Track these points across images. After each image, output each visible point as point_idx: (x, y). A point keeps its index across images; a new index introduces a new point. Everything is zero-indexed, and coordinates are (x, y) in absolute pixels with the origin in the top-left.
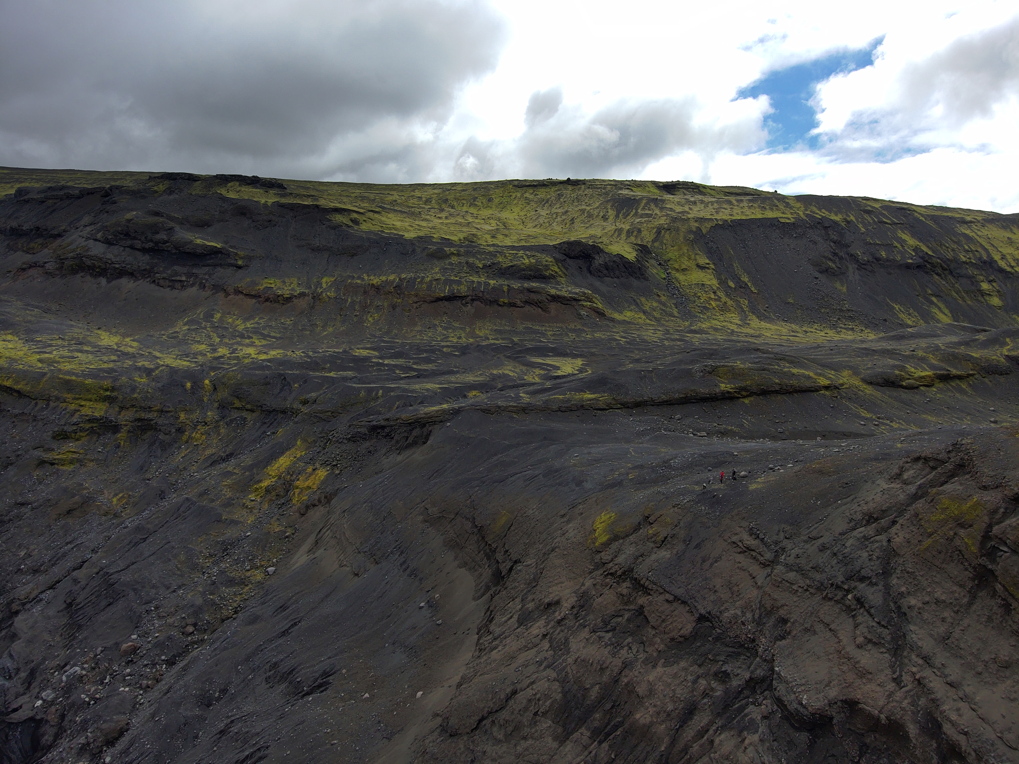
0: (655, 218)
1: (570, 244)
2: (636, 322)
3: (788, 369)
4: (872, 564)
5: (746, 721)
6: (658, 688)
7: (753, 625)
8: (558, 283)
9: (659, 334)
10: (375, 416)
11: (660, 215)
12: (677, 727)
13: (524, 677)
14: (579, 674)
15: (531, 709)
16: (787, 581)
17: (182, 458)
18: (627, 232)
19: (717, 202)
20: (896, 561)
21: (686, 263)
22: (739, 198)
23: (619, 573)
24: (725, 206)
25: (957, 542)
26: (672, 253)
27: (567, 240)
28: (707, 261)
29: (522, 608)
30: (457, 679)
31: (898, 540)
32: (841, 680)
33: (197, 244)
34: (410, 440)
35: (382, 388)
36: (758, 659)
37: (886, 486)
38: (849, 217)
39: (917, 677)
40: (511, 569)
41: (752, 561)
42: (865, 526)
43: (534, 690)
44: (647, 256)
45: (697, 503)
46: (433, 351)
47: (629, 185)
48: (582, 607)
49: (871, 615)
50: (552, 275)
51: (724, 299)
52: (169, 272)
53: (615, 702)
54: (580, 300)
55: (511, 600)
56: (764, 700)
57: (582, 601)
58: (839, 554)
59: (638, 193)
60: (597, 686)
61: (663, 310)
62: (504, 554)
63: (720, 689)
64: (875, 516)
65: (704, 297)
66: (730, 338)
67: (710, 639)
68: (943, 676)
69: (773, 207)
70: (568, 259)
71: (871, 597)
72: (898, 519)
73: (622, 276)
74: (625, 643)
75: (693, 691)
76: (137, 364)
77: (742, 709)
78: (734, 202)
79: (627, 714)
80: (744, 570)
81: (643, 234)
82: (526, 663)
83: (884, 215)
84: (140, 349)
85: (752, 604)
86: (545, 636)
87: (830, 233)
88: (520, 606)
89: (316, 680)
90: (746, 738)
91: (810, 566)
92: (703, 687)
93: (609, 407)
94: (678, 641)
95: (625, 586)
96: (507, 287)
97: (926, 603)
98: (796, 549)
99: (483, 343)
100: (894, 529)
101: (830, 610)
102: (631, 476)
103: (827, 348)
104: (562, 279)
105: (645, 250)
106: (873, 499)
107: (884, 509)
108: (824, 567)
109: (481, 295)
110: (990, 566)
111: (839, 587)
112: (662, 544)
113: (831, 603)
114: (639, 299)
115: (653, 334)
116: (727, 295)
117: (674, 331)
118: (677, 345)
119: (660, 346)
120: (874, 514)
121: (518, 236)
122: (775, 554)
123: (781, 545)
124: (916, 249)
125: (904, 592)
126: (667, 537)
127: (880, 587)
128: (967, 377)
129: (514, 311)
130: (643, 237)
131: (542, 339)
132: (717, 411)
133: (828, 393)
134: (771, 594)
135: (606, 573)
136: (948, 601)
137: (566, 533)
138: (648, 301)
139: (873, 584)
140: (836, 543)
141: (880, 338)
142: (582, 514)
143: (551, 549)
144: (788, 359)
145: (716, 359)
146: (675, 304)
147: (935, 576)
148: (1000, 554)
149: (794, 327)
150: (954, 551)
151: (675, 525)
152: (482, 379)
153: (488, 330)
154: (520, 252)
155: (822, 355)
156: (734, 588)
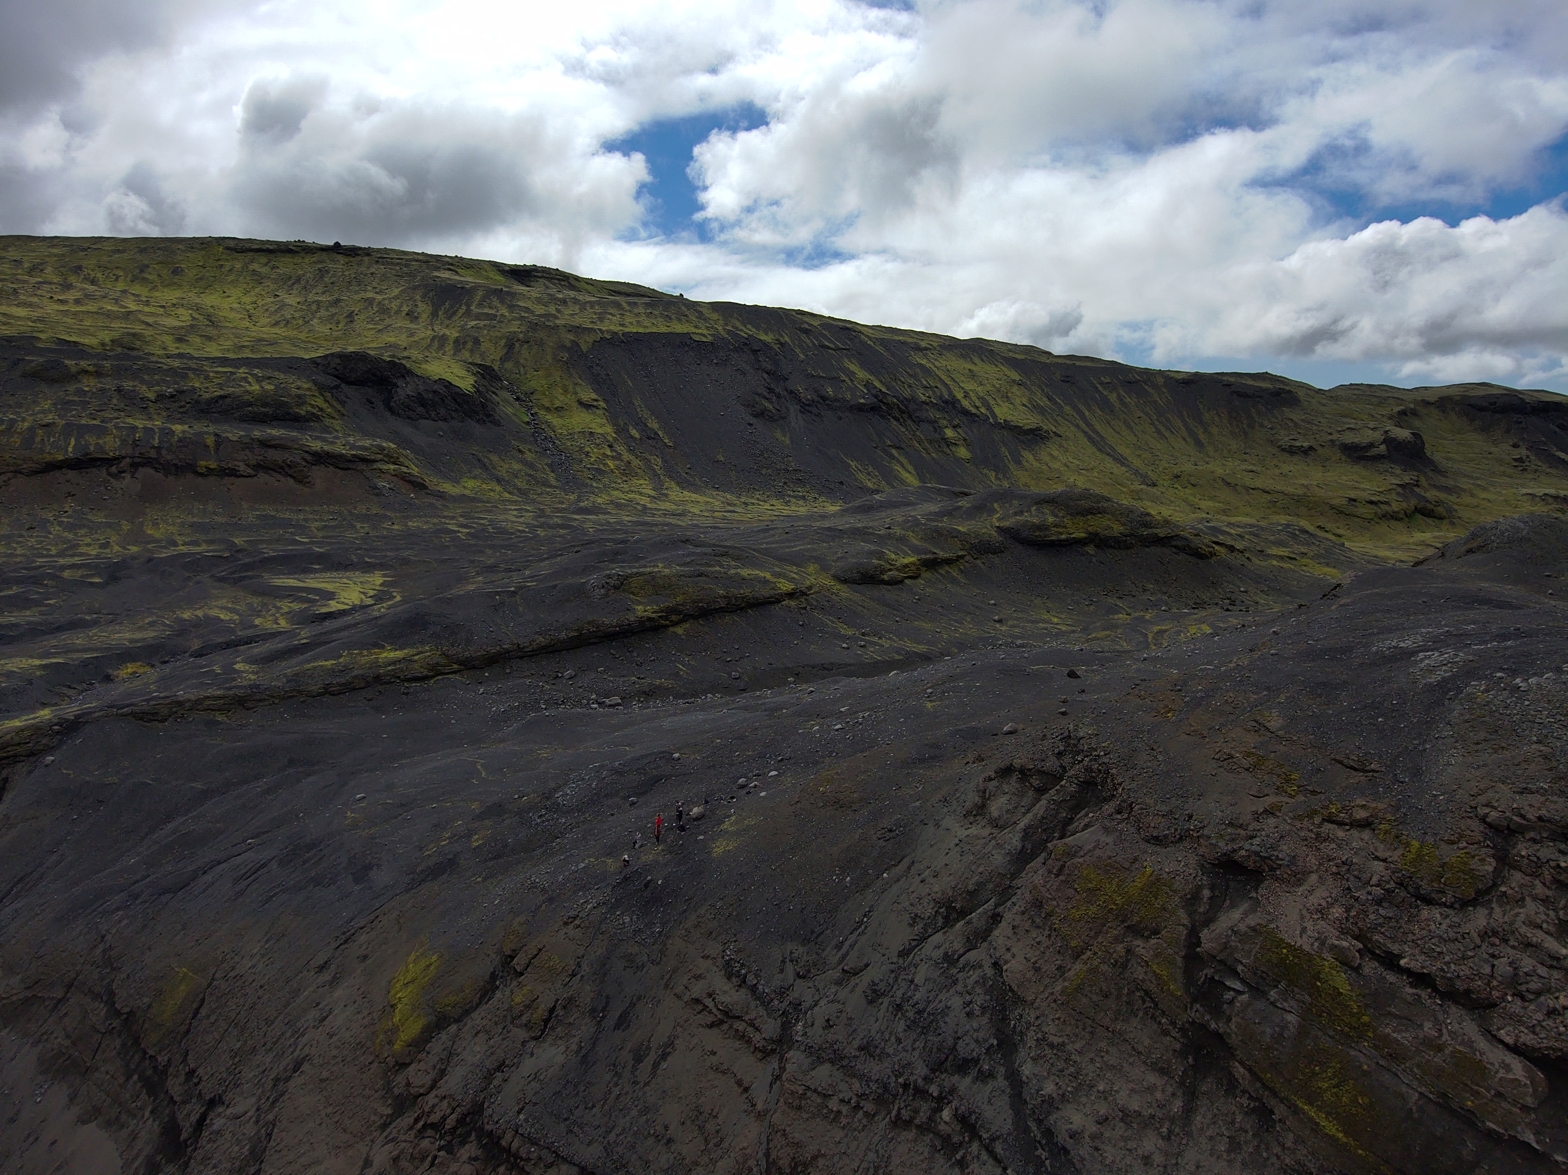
0: (502, 322)
1: (344, 357)
2: (484, 498)
3: (735, 571)
4: (975, 1025)
8: (326, 429)
9: (528, 518)
11: (510, 318)
16: (815, 1091)
18: (454, 342)
19: (599, 303)
20: (1021, 1016)
21: (561, 399)
22: (631, 300)
23: (451, 1121)
24: (612, 311)
25: (1137, 971)
26: (536, 382)
27: (339, 350)
28: (594, 396)
31: (1015, 966)
37: (962, 833)
38: (783, 337)
40: (201, 1123)
41: (737, 1045)
42: (942, 928)
44: (494, 385)
45: (614, 908)
47: (452, 264)
49: (998, 1161)
50: (313, 413)
51: (626, 456)
54: (374, 461)
58: (906, 1007)
59: (468, 278)
61: (530, 476)
62: (186, 1083)
64: (958, 906)
65: (595, 453)
66: (641, 519)
69: (682, 317)
70: (343, 386)
71: (988, 1112)
72: (1001, 910)
73: (451, 418)
81: (482, 349)
83: (824, 336)
85: (751, 1163)
87: (760, 358)
93: (434, 672)
95: (465, 1157)
96: (213, 438)
97: (1103, 1121)
98: (822, 1003)
99: (161, 553)
100: (1000, 934)
101: (912, 1154)
102: (477, 840)
103: (780, 531)
104: (334, 421)
105: (488, 374)
106: (946, 865)
107: (971, 887)
108: (883, 1043)
109: (153, 454)
110: (1213, 1025)
111: (921, 1093)
112: (545, 1027)
113: (911, 1134)
114: (488, 458)
115: (517, 517)
116: (631, 451)
117: (552, 512)
118: (560, 536)
119: (531, 538)
120: (956, 900)
121: (236, 340)
122: (783, 1024)
123: (794, 995)
124: (868, 385)
125: (1054, 1095)
126: (555, 1007)
127: (1001, 1082)
128: (957, 560)
129: (233, 484)
130: (484, 352)
131: (297, 538)
132: (635, 654)
133: (793, 603)
134: (788, 1129)
135: (421, 1123)
136: (1147, 1112)
137: (327, 1017)
138: (503, 460)
139: (987, 1077)
140: (896, 979)
141: (843, 511)
142: (365, 957)
143: (291, 1067)
144: (730, 552)
145: (624, 562)
146: (550, 466)
147: (1107, 1052)
148: (1229, 995)
149: (728, 497)
150: (1133, 992)
151: (570, 972)
152: (153, 634)
153: (173, 525)
154: (241, 371)
155: (777, 542)
156: (709, 1126)
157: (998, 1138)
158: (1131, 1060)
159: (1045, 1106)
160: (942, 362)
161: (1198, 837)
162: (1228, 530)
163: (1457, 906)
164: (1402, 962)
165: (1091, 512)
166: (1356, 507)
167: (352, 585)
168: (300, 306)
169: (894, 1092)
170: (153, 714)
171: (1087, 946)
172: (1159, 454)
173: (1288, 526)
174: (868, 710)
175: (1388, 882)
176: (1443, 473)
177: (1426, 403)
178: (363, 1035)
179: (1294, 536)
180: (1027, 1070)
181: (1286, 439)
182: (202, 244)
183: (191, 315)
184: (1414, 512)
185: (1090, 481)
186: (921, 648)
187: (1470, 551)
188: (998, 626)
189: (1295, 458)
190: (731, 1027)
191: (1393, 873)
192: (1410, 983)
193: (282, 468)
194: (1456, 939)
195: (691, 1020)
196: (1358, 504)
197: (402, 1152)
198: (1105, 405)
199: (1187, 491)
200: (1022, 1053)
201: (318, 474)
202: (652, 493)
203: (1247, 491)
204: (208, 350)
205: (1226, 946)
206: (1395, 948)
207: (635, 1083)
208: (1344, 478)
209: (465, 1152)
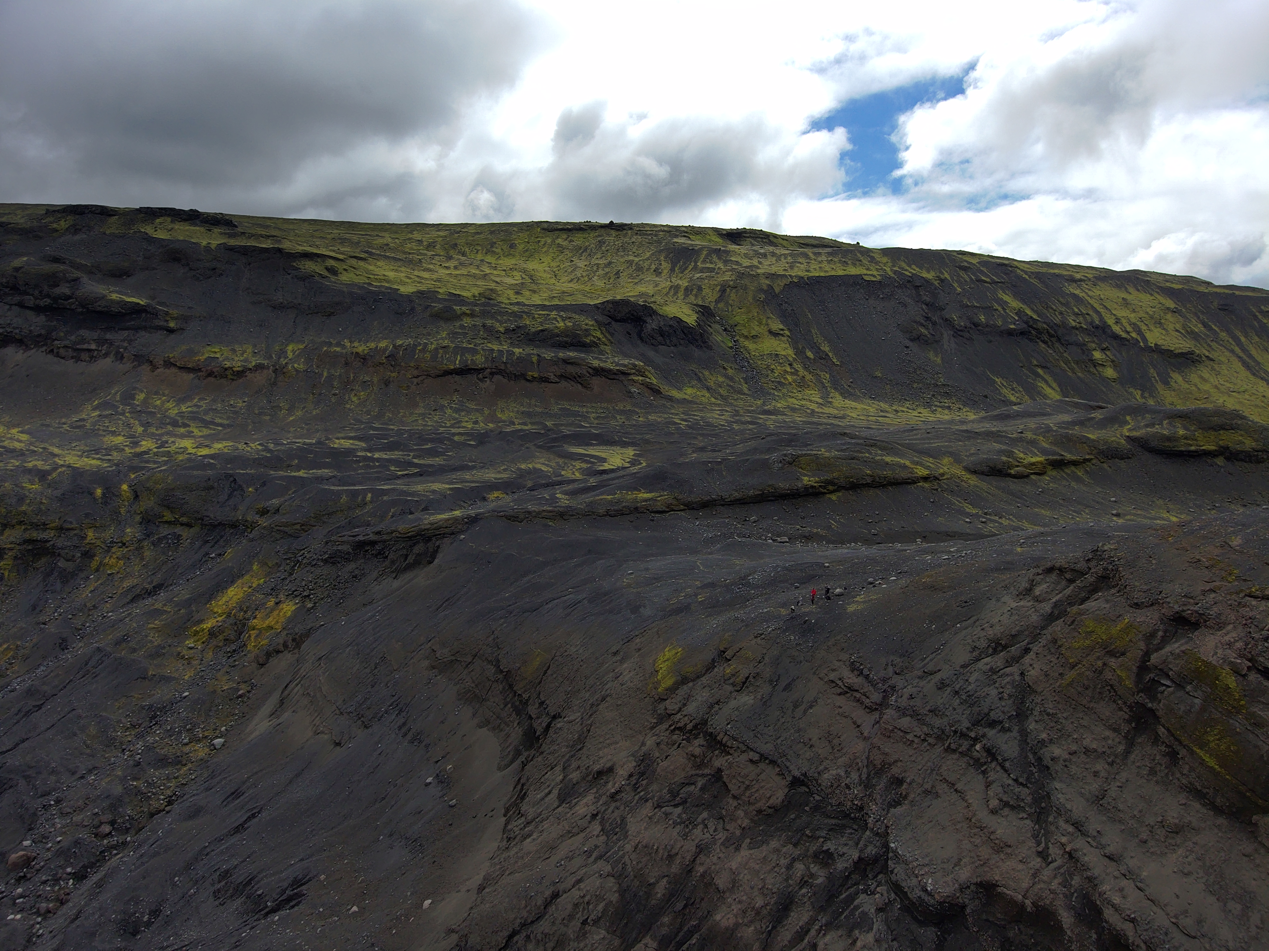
0: (718, 273)
1: (615, 303)
2: (698, 401)
3: (880, 458)
4: (1003, 704)
5: (857, 916)
6: (743, 877)
7: (860, 788)
8: (601, 352)
9: (727, 416)
10: (361, 529)
11: (724, 270)
12: (770, 928)
13: (568, 874)
14: (640, 866)
15: (577, 916)
16: (900, 729)
17: (91, 592)
18: (685, 290)
19: (791, 255)
21: (756, 329)
22: (816, 250)
23: (689, 727)
24: (800, 260)
25: (1108, 675)
26: (739, 317)
27: (611, 298)
28: (781, 327)
29: (563, 780)
30: (478, 879)
31: (1033, 673)
32: (973, 858)
33: (112, 301)
34: (411, 559)
35: (371, 490)
36: (868, 833)
37: (1014, 605)
38: (943, 274)
39: (1067, 850)
40: (548, 726)
41: (855, 704)
42: (991, 655)
43: (582, 890)
44: (710, 320)
45: (785, 631)
46: (441, 441)
47: (685, 232)
48: (642, 774)
49: (1006, 771)
50: (594, 341)
51: (802, 372)
52: (73, 338)
53: (688, 899)
54: (630, 374)
55: (549, 769)
56: (878, 886)
57: (642, 766)
58: (962, 693)
59: (697, 242)
60: (665, 880)
61: (730, 386)
62: (539, 707)
63: (822, 874)
64: (1003, 643)
65: (778, 369)
66: (810, 419)
67: (807, 808)
68: (1100, 847)
69: (857, 262)
70: (613, 322)
71: (1004, 747)
72: (1031, 646)
73: (680, 344)
74: (699, 820)
75: (787, 880)
76: (26, 465)
77: (851, 899)
78: (811, 255)
79: (704, 915)
80: (846, 717)
81: (704, 293)
82: (571, 854)
83: (982, 272)
84: (31, 444)
85: (858, 760)
86: (594, 816)
87: (921, 293)
88: (561, 777)
89: (284, 891)
90: (858, 938)
91: (928, 708)
92: (800, 872)
93: (669, 509)
94: (765, 813)
95: (697, 744)
96: (536, 358)
97: (1073, 753)
98: (909, 687)
99: (507, 429)
100: (1028, 658)
101: (955, 765)
102: (701, 598)
103: (923, 431)
104: (606, 347)
105: (707, 312)
106: (1000, 621)
107: (1013, 633)
108: (944, 710)
109: (503, 367)
110: (1149, 705)
111: (963, 735)
112: (743, 686)
113: (956, 756)
114: (702, 373)
115: (720, 415)
116: (806, 368)
117: (744, 412)
119: (729, 430)
120: (1003, 639)
121: (550, 293)
122: (884, 695)
123: (891, 682)
124: (1020, 313)
125: (1045, 740)
126: (749, 677)
127: (1014, 733)
128: (1083, 463)
129: (546, 387)
130: (705, 296)
131: (582, 423)
132: (800, 511)
133: (927, 485)
134: (881, 746)
135: (673, 727)
136: (1100, 750)
138: (712, 374)
139: (1006, 730)
140: (957, 679)
141: (982, 418)
142: (640, 650)
143: (600, 699)
144: (879, 445)
145: (796, 446)
146: (745, 379)
148: (1162, 688)
149: (882, 405)
150: (1104, 686)
151: (758, 661)
152: (506, 476)
153: (513, 412)
154: (553, 313)
155: (918, 439)
156: (834, 741)
157: (1008, 760)
158: (1096, 723)
159: (1039, 745)
160: (1096, 292)
161: (1163, 603)
165: (1222, 427)
167: (616, 455)
168: (586, 268)
169: (948, 734)
170: (516, 517)
171: (1080, 662)
178: (640, 685)
180: (1032, 727)
182: (527, 226)
183: (521, 276)
188: (1115, 518)
190: (852, 695)
193: (575, 377)
195: (828, 691)
197: (662, 740)
198: (1263, 332)
200: (1031, 719)
201: (596, 382)
202: (820, 401)
204: (534, 299)
205: (1165, 662)
207: (794, 717)
209: (697, 742)
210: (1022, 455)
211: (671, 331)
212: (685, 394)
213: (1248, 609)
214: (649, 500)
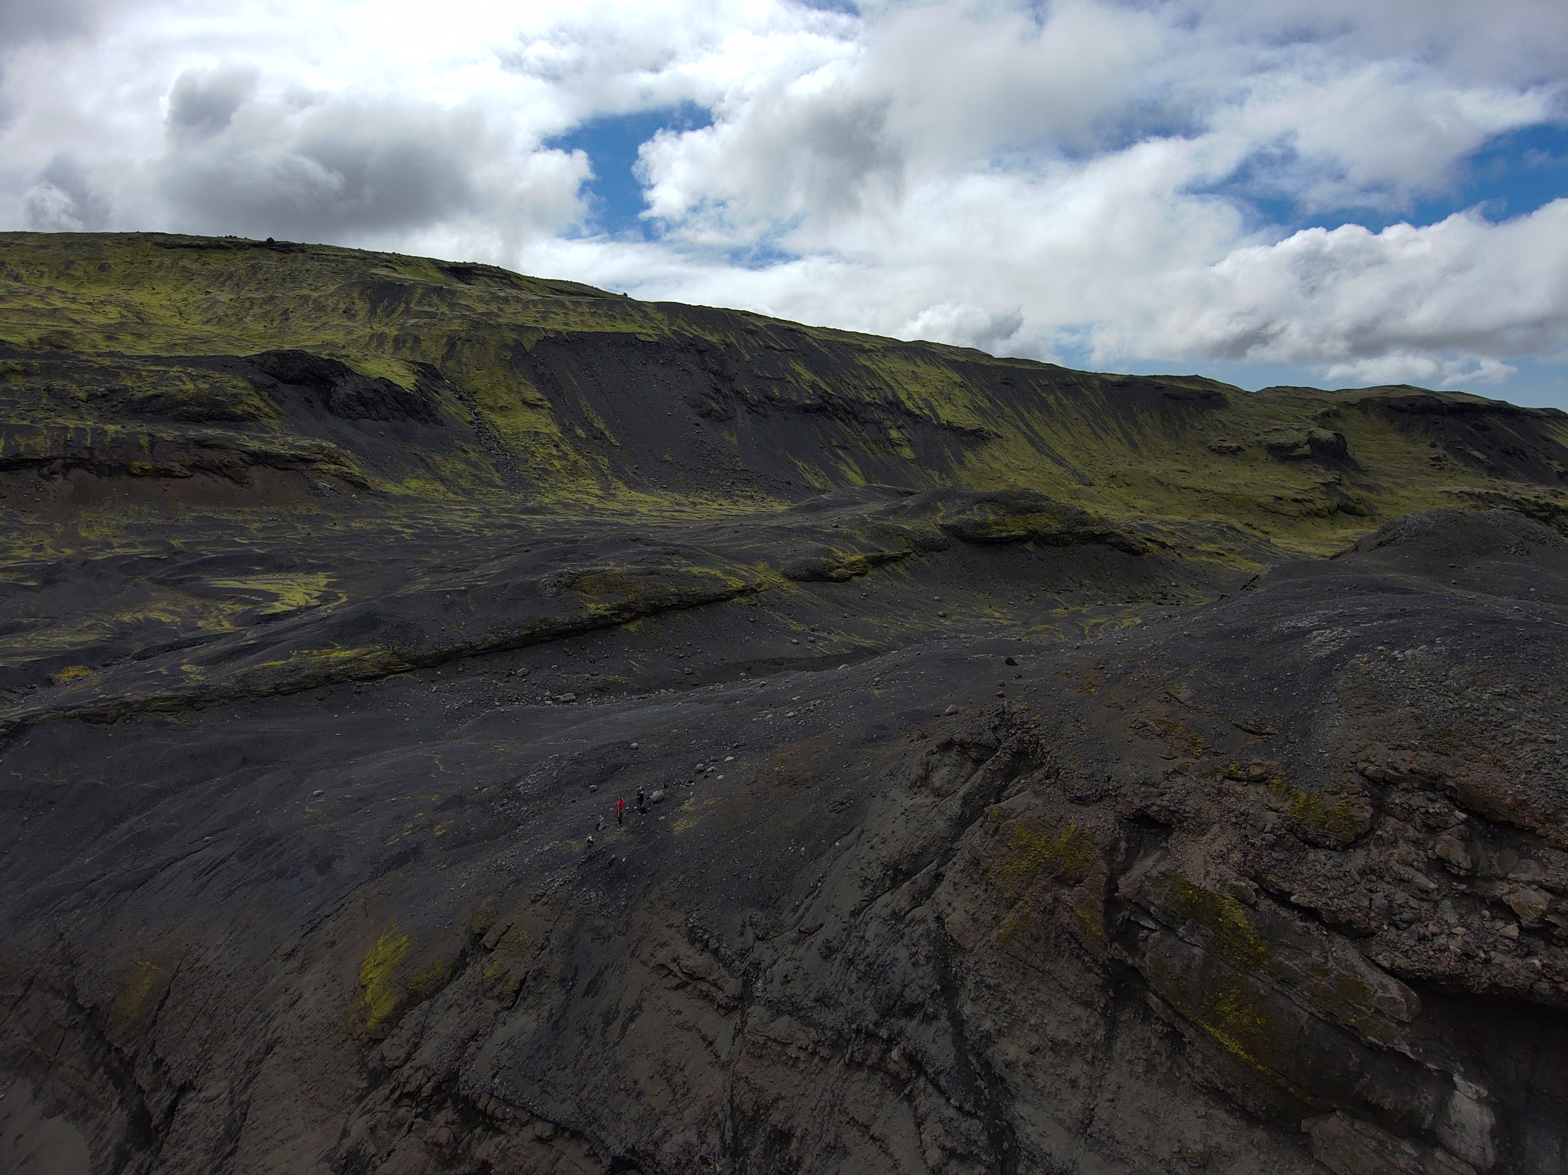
0: (443, 320)
1: (281, 356)
2: (428, 498)
3: (686, 570)
4: (921, 974)
7: (724, 1160)
8: (263, 429)
9: (474, 518)
11: (451, 316)
16: (775, 1040)
18: (394, 340)
19: (542, 302)
20: (961, 963)
21: (504, 398)
22: (574, 299)
23: (426, 1090)
24: (555, 310)
25: (1063, 916)
26: (479, 381)
27: (275, 348)
28: (539, 395)
31: (956, 919)
38: (728, 337)
40: (173, 1108)
41: (702, 1005)
42: (890, 889)
44: (436, 383)
45: (580, 884)
47: (389, 262)
49: (942, 1092)
50: (250, 413)
51: (573, 456)
54: (314, 461)
58: (858, 960)
59: (407, 276)
61: (475, 476)
62: (155, 1070)
64: (904, 868)
65: (541, 452)
66: (589, 519)
69: (626, 317)
70: (280, 384)
71: (932, 1049)
72: (943, 871)
73: (394, 417)
78: (568, 304)
80: (689, 1029)
81: (423, 346)
83: (769, 337)
85: (717, 1109)
87: (706, 359)
91: (812, 996)
93: (386, 671)
95: (442, 1122)
96: (148, 439)
97: (1035, 1051)
98: (780, 961)
99: (97, 555)
100: (942, 892)
101: (865, 1092)
102: (440, 830)
103: (730, 530)
104: (271, 421)
105: (430, 373)
106: (893, 832)
107: (915, 851)
108: (836, 996)
109: (86, 455)
110: (1130, 961)
111: (871, 1036)
112: (517, 998)
113: (864, 1075)
114: (431, 458)
115: (463, 517)
116: (577, 450)
117: (499, 512)
118: (508, 536)
119: (479, 538)
120: (901, 863)
121: (168, 338)
122: (744, 981)
123: (752, 957)
124: (813, 386)
125: (992, 1031)
126: (525, 978)
127: (944, 1023)
128: (902, 558)
129: (168, 485)
130: (425, 351)
131: (237, 539)
132: (588, 651)
133: (744, 600)
134: (750, 1076)
135: (398, 1093)
136: (1073, 1041)
137: (297, 1001)
138: (447, 460)
139: (932, 1019)
140: (849, 935)
141: (792, 510)
142: (333, 943)
143: (263, 1048)
144: (681, 551)
145: (575, 561)
146: (495, 465)
147: (1038, 990)
148: (1143, 934)
149: (677, 496)
150: (1060, 935)
151: (539, 945)
152: (93, 637)
153: (108, 527)
154: (174, 369)
155: (726, 541)
156: (676, 1079)
157: (942, 1072)
158: (1059, 996)
159: (983, 1040)
160: (886, 364)
161: (1116, 795)
162: (1160, 527)
163: (1340, 848)
164: (1292, 898)
165: (1030, 510)
166: (1282, 505)
167: (296, 587)
168: (232, 303)
169: (847, 1037)
170: (101, 716)
171: (1019, 898)
172: (1095, 454)
173: (1217, 523)
174: (818, 698)
175: (1279, 829)
176: (1364, 472)
177: (1348, 405)
178: (335, 1015)
179: (1222, 533)
180: (967, 1010)
181: (1216, 440)
182: (129, 239)
183: (120, 312)
184: (1336, 510)
185: (1030, 480)
186: (869, 643)
187: (1380, 544)
188: (942, 620)
189: (1224, 459)
190: (695, 987)
191: (1284, 821)
192: (1300, 917)
193: (219, 468)
194: (1339, 877)
195: (657, 985)
196: (1283, 502)
197: (380, 1121)
198: (1044, 406)
199: (1122, 490)
200: (963, 996)
201: (256, 473)
202: (600, 493)
203: (1179, 490)
204: (140, 348)
205: (1140, 891)
206: (1286, 887)
207: (605, 1044)
208: (1271, 477)
209: (441, 1118)
210: (841, 554)
211: (377, 398)
212: (407, 487)
213: (1233, 799)
214: (350, 661)
